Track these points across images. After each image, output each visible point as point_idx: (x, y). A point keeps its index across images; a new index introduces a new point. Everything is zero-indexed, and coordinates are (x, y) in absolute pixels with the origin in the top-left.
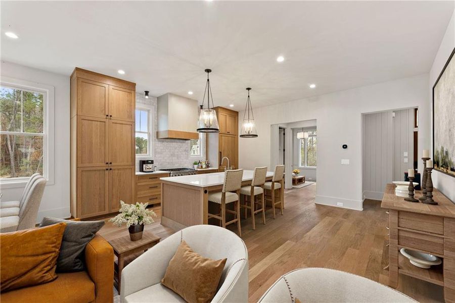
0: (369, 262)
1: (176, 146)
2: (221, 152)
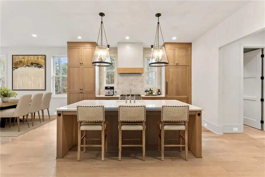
2: (167, 82)
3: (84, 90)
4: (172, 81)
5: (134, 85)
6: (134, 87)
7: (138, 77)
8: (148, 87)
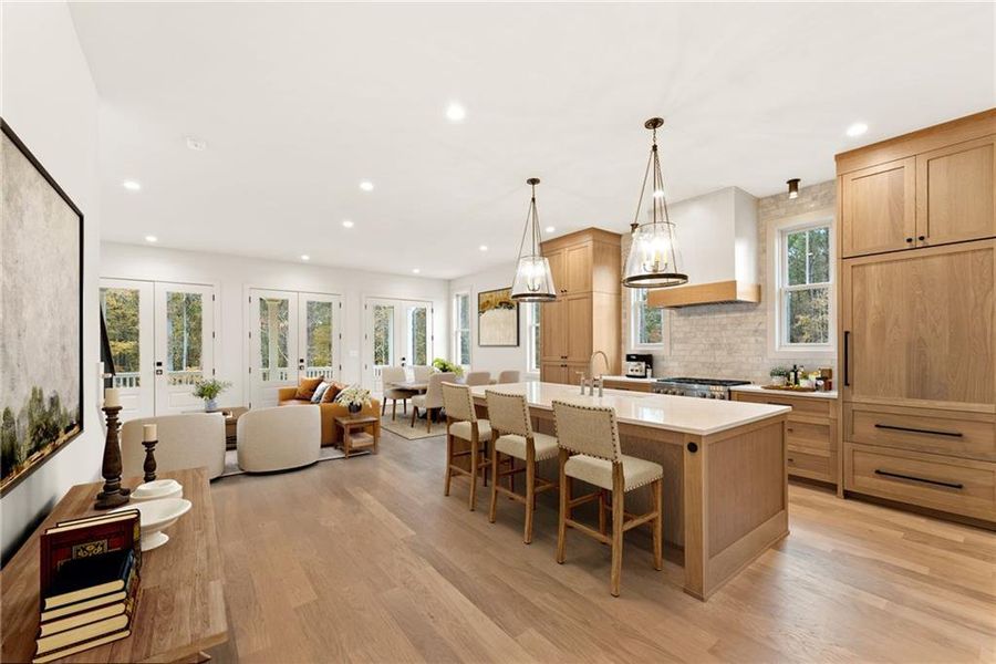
0: (254, 592)
1: (725, 321)
2: (848, 333)
3: (569, 359)
4: (881, 326)
5: (729, 344)
6: (729, 354)
7: (743, 314)
8: (791, 353)
